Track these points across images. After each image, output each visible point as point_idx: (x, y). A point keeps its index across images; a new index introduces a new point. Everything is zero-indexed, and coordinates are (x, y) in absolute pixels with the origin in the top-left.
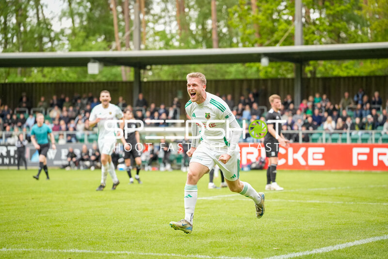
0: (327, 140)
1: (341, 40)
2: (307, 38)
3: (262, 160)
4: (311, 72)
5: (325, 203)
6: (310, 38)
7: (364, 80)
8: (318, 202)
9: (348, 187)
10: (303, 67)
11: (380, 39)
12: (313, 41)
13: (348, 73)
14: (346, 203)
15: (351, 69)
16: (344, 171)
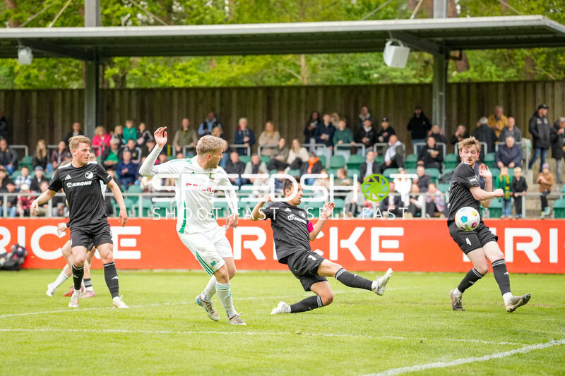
0: (145, 209)
1: (174, 18)
2: (107, 11)
3: (20, 250)
4: (115, 77)
5: (137, 334)
6: (114, 12)
7: (218, 93)
8: (125, 331)
9: (184, 303)
10: (101, 67)
11: (246, 16)
12: (118, 17)
13: (188, 81)
14: (179, 332)
15: (191, 74)
16: (179, 271)
